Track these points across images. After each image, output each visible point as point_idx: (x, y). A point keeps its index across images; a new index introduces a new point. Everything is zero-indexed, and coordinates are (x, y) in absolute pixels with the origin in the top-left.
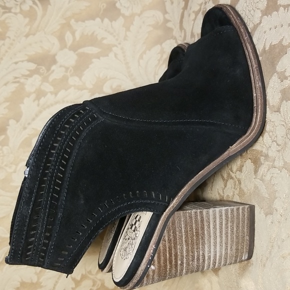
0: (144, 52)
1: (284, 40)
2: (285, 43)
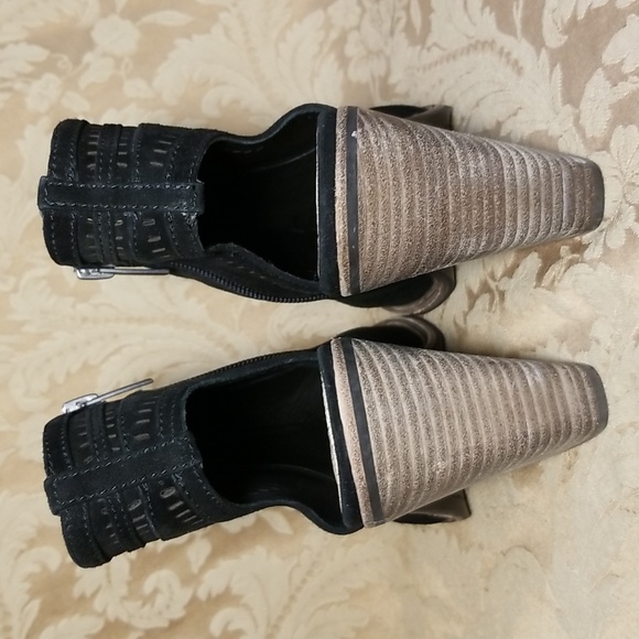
0: (289, 26)
2: (622, 4)
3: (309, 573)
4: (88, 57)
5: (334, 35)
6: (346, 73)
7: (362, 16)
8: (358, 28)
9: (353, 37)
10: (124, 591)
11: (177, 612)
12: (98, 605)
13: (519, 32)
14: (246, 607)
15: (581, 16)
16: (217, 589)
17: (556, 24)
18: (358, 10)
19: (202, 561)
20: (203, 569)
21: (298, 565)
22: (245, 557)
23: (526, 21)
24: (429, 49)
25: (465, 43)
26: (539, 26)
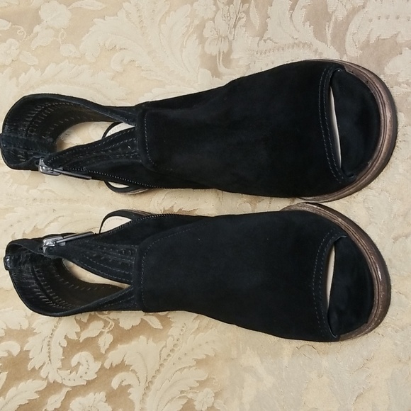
0: (167, 13)
1: (400, 36)
2: (400, 40)
3: (172, 350)
4: (37, 28)
5: (197, 22)
6: (203, 47)
7: (216, 12)
8: (213, 19)
9: (209, 24)
10: (59, 364)
11: (92, 376)
12: (43, 373)
13: (329, 42)
14: (134, 371)
15: (372, 41)
16: (116, 361)
17: (355, 42)
18: (214, 8)
19: (107, 346)
20: (107, 351)
21: (165, 346)
22: (134, 343)
23: (334, 36)
24: (265, 41)
25: (291, 41)
26: (343, 41)
